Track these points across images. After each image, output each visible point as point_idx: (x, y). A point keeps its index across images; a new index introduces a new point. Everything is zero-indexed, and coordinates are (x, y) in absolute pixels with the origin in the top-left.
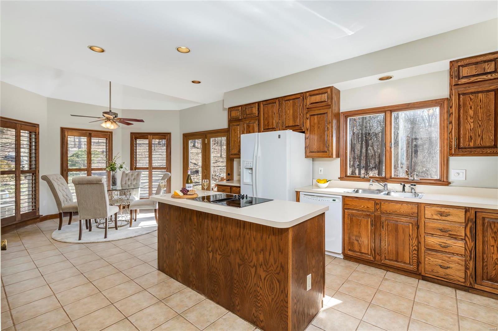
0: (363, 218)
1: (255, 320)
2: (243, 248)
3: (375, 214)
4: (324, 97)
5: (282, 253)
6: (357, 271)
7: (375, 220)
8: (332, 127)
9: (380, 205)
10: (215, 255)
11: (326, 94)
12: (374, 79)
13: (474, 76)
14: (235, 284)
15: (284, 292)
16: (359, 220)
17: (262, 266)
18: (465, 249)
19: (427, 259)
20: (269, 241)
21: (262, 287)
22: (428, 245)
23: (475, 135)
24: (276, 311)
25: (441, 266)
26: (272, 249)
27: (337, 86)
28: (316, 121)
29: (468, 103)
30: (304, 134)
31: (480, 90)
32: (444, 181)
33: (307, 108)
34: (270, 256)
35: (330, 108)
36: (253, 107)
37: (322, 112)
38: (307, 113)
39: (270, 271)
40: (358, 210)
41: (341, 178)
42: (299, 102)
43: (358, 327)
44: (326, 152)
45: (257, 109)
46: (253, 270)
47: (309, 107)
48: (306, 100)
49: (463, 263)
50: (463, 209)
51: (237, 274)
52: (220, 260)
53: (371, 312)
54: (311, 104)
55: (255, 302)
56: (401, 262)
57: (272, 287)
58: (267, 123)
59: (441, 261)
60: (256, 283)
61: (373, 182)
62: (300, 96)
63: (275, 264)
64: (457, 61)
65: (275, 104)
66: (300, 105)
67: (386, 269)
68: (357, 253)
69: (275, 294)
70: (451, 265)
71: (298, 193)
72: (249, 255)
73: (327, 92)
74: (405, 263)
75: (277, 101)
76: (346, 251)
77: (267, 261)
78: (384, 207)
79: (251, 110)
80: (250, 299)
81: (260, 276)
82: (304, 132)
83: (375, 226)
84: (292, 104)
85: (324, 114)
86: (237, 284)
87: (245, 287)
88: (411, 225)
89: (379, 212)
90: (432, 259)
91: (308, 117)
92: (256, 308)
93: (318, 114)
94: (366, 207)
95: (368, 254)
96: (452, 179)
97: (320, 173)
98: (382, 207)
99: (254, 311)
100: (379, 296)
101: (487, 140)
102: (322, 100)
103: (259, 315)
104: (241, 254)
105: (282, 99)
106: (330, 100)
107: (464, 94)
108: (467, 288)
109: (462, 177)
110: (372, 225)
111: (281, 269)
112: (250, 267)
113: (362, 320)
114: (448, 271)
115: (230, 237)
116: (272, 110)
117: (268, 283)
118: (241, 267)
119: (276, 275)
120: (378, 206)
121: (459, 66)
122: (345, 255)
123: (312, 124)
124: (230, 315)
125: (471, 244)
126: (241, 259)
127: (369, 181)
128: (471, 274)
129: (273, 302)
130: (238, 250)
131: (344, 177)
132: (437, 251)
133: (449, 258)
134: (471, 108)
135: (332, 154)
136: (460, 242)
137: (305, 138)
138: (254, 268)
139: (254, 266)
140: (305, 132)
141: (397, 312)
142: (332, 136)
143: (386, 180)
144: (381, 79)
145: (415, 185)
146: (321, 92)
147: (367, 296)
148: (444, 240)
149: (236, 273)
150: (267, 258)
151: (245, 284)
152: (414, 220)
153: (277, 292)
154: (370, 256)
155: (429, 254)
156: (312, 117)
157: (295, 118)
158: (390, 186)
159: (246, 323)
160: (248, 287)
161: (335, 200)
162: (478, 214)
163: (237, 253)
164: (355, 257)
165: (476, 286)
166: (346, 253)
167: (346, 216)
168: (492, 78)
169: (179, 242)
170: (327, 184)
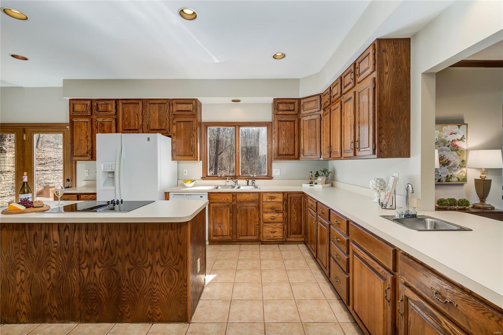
0: (224, 208)
1: (150, 317)
2: (134, 252)
3: (233, 204)
4: (190, 107)
5: (181, 245)
6: (221, 250)
7: (232, 209)
8: (197, 134)
9: (236, 196)
10: (93, 269)
11: (192, 105)
12: (228, 100)
13: (285, 110)
14: (124, 291)
15: (183, 278)
16: (221, 210)
17: (159, 263)
18: (283, 218)
19: (264, 229)
20: (167, 238)
21: (159, 283)
22: (265, 220)
23: (286, 147)
24: (174, 298)
25: (271, 232)
26: (170, 244)
27: (200, 99)
28: (182, 127)
29: (282, 127)
30: (171, 138)
31: (288, 120)
32: (269, 177)
33: (174, 115)
34: (168, 251)
35: (195, 117)
36: (108, 104)
37: (188, 119)
38: (173, 119)
39: (168, 264)
40: (220, 203)
41: (203, 178)
42: (165, 107)
43: (233, 288)
44: (192, 156)
45: (114, 107)
46: (148, 271)
47: (175, 114)
48: (173, 106)
49: (282, 227)
50: (281, 193)
51: (127, 280)
52: (101, 273)
53: (238, 275)
54: (178, 111)
55: (150, 300)
56: (250, 235)
57: (170, 279)
58: (128, 124)
59: (271, 229)
60: (152, 281)
61: (229, 180)
62: (166, 102)
63: (173, 256)
64: (278, 99)
65: (137, 105)
66: (167, 111)
67: (239, 244)
68: (219, 237)
69: (173, 283)
70: (276, 230)
71: (168, 194)
72: (143, 257)
73: (192, 103)
74: (252, 236)
75: (140, 102)
76: (211, 237)
77: (164, 257)
78: (239, 197)
79: (107, 106)
80: (144, 300)
81: (157, 273)
82: (170, 136)
83: (232, 212)
84: (158, 109)
85: (190, 122)
86: (127, 290)
87: (138, 290)
88: (255, 208)
89: (236, 202)
90: (267, 229)
91: (174, 123)
92: (152, 305)
93: (184, 122)
94: (226, 199)
95: (227, 236)
96: (274, 175)
97: (184, 174)
98: (237, 198)
99: (149, 309)
100: (240, 263)
101: (291, 151)
102: (188, 110)
103: (156, 310)
104: (133, 258)
105: (147, 102)
106: (195, 110)
107: (280, 121)
108: (283, 242)
109: (278, 174)
110: (230, 213)
111: (180, 259)
112: (145, 268)
113: (234, 282)
114: (275, 234)
115: (117, 244)
116: (134, 111)
117: (166, 276)
118: (132, 272)
119: (175, 267)
120: (234, 198)
121: (278, 103)
122: (211, 241)
123: (179, 130)
124: (118, 326)
125: (285, 214)
126: (131, 264)
127: (226, 179)
128: (285, 233)
129: (172, 292)
130: (128, 255)
131: (205, 177)
132: (269, 223)
133: (276, 225)
134: (284, 130)
135: (197, 157)
136: (281, 214)
137: (172, 142)
138: (150, 267)
139: (149, 265)
140: (172, 136)
141: (253, 269)
142: (197, 142)
143: (236, 178)
144: (233, 101)
145: (254, 180)
146: (187, 102)
147: (233, 265)
148: (273, 215)
149: (125, 280)
150: (165, 253)
151: (137, 287)
152: (256, 204)
153: (175, 281)
154: (230, 236)
155: (265, 226)
156: (179, 124)
157: (160, 122)
158: (240, 182)
159: (140, 325)
160: (142, 288)
161: (202, 197)
162: (289, 195)
163: (126, 259)
164: (219, 241)
165: (288, 240)
166: (211, 239)
167: (211, 208)
168: (293, 113)
169: (22, 271)
170: (193, 184)
